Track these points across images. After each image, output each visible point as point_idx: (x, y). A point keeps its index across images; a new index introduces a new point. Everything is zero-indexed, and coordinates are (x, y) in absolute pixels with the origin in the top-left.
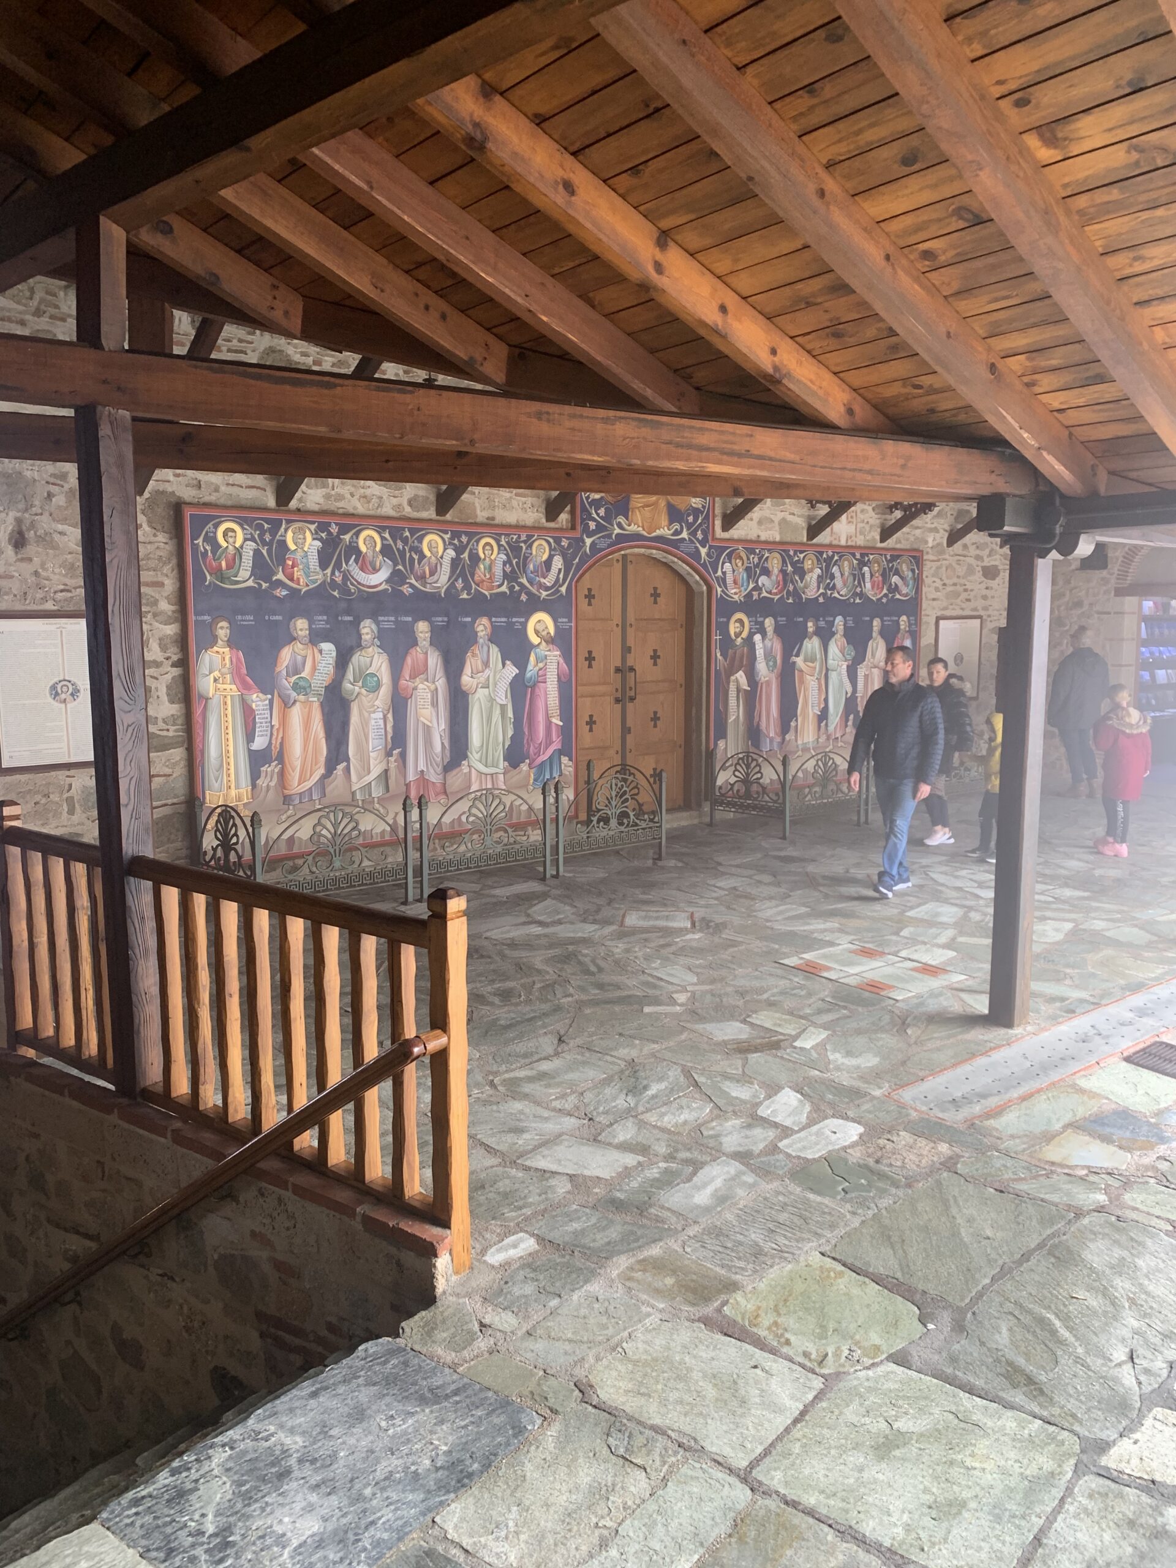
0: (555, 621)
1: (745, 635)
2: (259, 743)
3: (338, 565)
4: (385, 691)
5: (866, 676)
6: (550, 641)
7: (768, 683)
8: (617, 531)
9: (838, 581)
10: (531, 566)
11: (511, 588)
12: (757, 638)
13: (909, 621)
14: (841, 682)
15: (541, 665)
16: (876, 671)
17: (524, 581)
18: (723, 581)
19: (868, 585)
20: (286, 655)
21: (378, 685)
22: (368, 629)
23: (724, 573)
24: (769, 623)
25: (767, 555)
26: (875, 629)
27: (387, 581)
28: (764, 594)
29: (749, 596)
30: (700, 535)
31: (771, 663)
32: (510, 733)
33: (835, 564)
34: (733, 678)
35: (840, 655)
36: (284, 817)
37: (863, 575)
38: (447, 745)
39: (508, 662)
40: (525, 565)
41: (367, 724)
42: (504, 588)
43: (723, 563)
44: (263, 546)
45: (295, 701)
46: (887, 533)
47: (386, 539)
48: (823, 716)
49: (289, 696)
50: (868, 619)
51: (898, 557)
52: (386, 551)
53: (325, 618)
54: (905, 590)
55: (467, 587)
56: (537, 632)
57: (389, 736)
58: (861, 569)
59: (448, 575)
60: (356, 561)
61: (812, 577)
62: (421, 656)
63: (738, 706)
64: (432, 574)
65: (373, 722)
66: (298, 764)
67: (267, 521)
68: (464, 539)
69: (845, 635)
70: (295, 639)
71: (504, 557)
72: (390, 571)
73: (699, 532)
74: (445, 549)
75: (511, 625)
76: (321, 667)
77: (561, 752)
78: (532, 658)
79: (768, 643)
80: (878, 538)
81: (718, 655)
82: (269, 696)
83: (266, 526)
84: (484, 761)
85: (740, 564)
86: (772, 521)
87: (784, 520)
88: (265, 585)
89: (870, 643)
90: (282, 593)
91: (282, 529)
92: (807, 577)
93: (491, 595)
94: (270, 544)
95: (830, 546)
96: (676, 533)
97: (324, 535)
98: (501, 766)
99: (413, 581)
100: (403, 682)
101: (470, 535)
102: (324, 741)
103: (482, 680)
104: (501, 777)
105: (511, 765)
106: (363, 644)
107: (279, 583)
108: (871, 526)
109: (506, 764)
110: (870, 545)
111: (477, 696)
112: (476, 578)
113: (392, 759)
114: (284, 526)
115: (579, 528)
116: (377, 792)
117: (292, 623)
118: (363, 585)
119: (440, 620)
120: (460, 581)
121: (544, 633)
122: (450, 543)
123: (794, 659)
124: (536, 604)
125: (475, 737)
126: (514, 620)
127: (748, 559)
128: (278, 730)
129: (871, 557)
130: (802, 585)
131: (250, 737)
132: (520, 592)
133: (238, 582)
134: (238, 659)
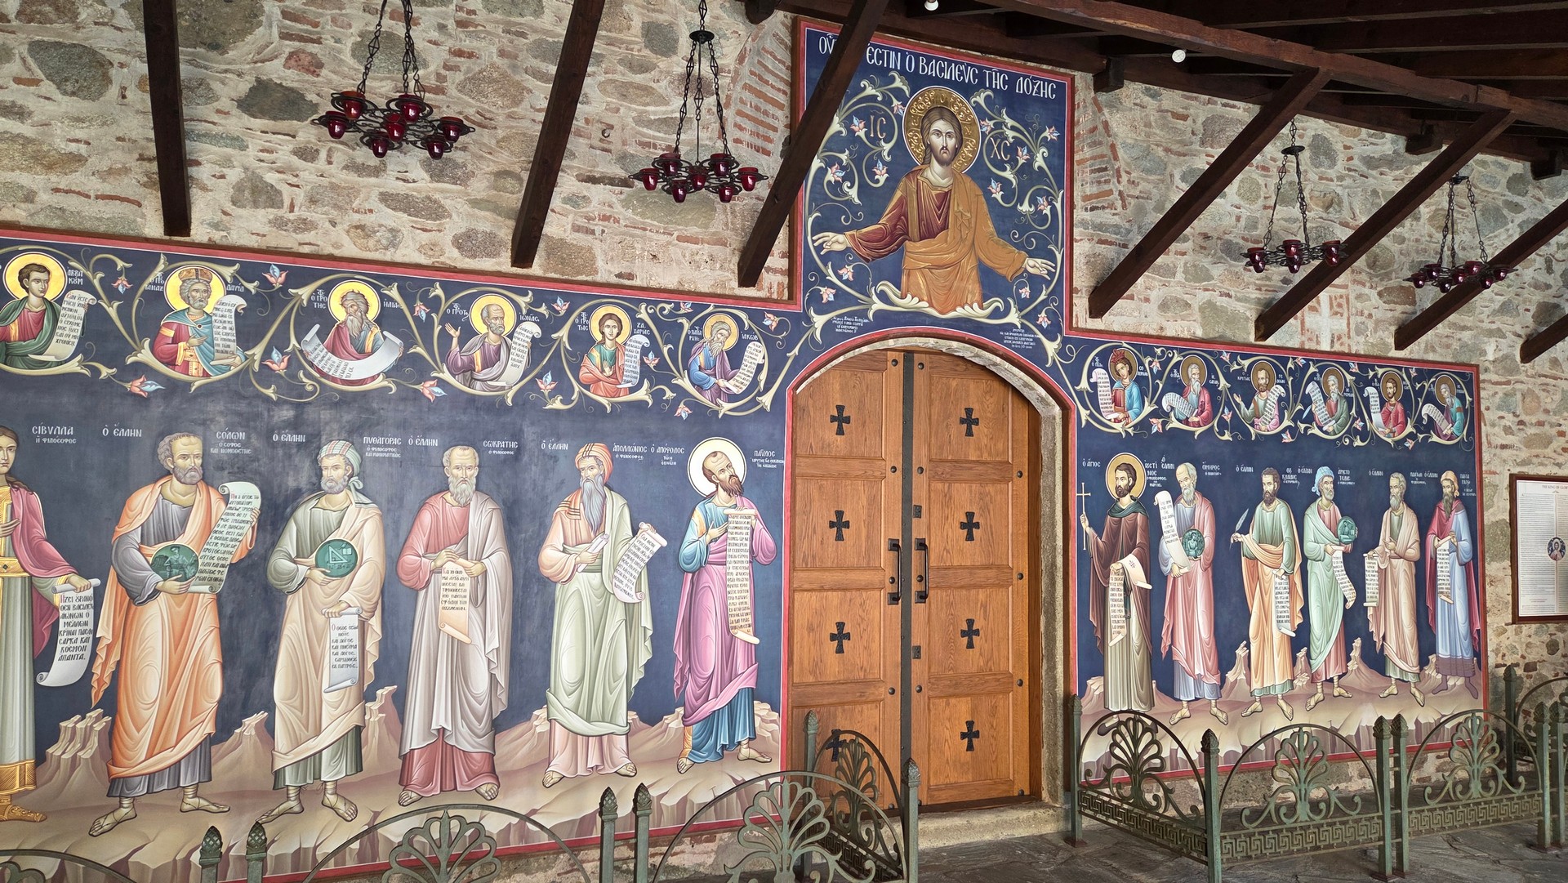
0: (748, 455)
1: (1138, 491)
2: (61, 673)
3: (280, 342)
4: (368, 575)
5: (1382, 573)
6: (737, 490)
7: (1188, 578)
8: (878, 305)
9: (1319, 409)
10: (700, 359)
11: (657, 395)
12: (1163, 498)
13: (1459, 481)
14: (1334, 582)
15: (714, 532)
16: (1401, 565)
17: (685, 383)
18: (1091, 398)
19: (1377, 417)
20: (143, 504)
21: (353, 564)
22: (336, 458)
23: (1094, 386)
24: (1185, 474)
25: (1176, 359)
26: (1394, 491)
27: (388, 374)
28: (1175, 424)
29: (1144, 425)
30: (1043, 320)
31: (1192, 543)
32: (644, 655)
33: (1311, 379)
34: (1115, 567)
35: (1330, 534)
36: (107, 822)
37: (1366, 401)
38: (502, 679)
39: (644, 526)
40: (687, 355)
41: (320, 638)
42: (642, 394)
43: (1091, 369)
44: (111, 299)
45: (156, 592)
46: (1406, 334)
47: (391, 299)
48: (1300, 640)
49: (142, 582)
50: (1379, 473)
51: (1431, 373)
52: (388, 319)
53: (242, 435)
54: (1447, 430)
55: (562, 389)
56: (708, 474)
57: (370, 661)
58: (1361, 391)
59: (522, 367)
60: (321, 335)
61: (1269, 399)
62: (454, 512)
63: (1128, 618)
64: (488, 363)
65: (335, 634)
66: (150, 716)
67: (123, 255)
68: (561, 306)
69: (1336, 500)
70: (169, 473)
71: (645, 341)
72: (397, 355)
73: (1043, 314)
74: (519, 322)
75: (652, 461)
76: (223, 528)
77: (754, 695)
78: (698, 518)
79: (1185, 508)
80: (1391, 341)
81: (1085, 525)
82: (96, 582)
83: (120, 264)
84: (583, 709)
85: (1124, 371)
86: (1187, 305)
87: (1210, 304)
88: (105, 372)
89: (1386, 515)
90: (143, 386)
91: (157, 273)
92: (1259, 399)
93: (613, 405)
94: (128, 297)
95: (1301, 351)
96: (996, 313)
97: (252, 287)
98: (622, 720)
99: (446, 376)
100: (409, 559)
101: (574, 301)
102: (217, 668)
103: (587, 556)
104: (621, 741)
105: (642, 719)
106: (324, 485)
107: (141, 369)
108: (1377, 322)
109: (633, 715)
110: (1376, 352)
111: (573, 586)
112: (584, 373)
113: (373, 706)
114: (161, 266)
115: (801, 298)
116: (332, 771)
117: (163, 444)
118: (334, 380)
119: (500, 447)
120: (549, 377)
121: (725, 476)
122: (529, 312)
123: (1237, 537)
124: (706, 424)
125: (566, 662)
126: (661, 450)
127: (1141, 364)
128: (110, 647)
129: (1380, 371)
130: (1249, 412)
131: (42, 660)
132: (675, 404)
133: (44, 364)
134: (29, 510)
